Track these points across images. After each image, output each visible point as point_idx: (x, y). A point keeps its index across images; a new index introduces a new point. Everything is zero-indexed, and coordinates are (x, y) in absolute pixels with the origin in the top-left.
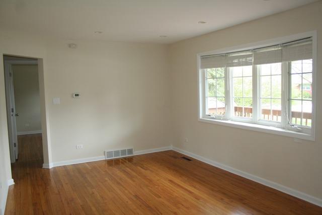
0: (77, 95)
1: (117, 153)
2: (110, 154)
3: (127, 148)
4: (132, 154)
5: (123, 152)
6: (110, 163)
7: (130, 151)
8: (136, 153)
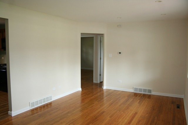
0: (120, 53)
1: (140, 90)
2: (136, 89)
3: (147, 88)
4: (151, 93)
5: (145, 90)
6: (136, 95)
7: (150, 91)
8: (153, 93)
